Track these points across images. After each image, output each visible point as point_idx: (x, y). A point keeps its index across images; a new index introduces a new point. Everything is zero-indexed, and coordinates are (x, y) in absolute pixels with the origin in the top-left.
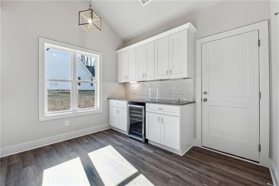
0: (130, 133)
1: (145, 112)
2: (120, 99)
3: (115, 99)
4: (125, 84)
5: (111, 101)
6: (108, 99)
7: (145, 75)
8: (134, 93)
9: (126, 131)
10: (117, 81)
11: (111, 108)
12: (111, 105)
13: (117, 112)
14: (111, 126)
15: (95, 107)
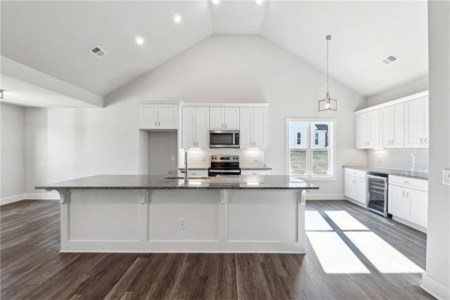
0: (369, 206)
1: (388, 184)
2: (357, 168)
3: (351, 167)
4: (367, 151)
5: (346, 169)
6: (343, 167)
7: (391, 142)
8: (379, 162)
9: (365, 203)
10: (355, 147)
11: (346, 177)
12: (346, 173)
13: (354, 182)
14: (346, 197)
15: (328, 174)
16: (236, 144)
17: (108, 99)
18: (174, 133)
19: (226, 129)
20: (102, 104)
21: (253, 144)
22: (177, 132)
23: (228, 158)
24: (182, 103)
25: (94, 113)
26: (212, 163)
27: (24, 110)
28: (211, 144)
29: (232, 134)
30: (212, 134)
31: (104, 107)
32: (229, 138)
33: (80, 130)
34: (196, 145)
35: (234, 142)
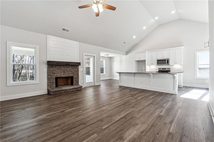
16: (167, 63)
17: (127, 53)
18: (144, 61)
19: (164, 58)
20: (126, 54)
21: (176, 63)
22: (145, 61)
23: (165, 69)
24: (147, 52)
25: (124, 57)
26: (159, 71)
27: (110, 58)
28: (157, 64)
29: (166, 60)
30: (158, 61)
31: (126, 55)
32: (164, 61)
33: (121, 61)
34: (152, 64)
35: (166, 63)
